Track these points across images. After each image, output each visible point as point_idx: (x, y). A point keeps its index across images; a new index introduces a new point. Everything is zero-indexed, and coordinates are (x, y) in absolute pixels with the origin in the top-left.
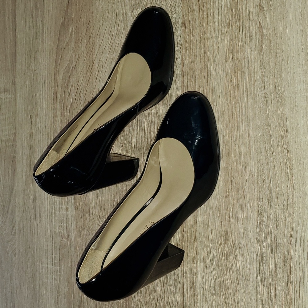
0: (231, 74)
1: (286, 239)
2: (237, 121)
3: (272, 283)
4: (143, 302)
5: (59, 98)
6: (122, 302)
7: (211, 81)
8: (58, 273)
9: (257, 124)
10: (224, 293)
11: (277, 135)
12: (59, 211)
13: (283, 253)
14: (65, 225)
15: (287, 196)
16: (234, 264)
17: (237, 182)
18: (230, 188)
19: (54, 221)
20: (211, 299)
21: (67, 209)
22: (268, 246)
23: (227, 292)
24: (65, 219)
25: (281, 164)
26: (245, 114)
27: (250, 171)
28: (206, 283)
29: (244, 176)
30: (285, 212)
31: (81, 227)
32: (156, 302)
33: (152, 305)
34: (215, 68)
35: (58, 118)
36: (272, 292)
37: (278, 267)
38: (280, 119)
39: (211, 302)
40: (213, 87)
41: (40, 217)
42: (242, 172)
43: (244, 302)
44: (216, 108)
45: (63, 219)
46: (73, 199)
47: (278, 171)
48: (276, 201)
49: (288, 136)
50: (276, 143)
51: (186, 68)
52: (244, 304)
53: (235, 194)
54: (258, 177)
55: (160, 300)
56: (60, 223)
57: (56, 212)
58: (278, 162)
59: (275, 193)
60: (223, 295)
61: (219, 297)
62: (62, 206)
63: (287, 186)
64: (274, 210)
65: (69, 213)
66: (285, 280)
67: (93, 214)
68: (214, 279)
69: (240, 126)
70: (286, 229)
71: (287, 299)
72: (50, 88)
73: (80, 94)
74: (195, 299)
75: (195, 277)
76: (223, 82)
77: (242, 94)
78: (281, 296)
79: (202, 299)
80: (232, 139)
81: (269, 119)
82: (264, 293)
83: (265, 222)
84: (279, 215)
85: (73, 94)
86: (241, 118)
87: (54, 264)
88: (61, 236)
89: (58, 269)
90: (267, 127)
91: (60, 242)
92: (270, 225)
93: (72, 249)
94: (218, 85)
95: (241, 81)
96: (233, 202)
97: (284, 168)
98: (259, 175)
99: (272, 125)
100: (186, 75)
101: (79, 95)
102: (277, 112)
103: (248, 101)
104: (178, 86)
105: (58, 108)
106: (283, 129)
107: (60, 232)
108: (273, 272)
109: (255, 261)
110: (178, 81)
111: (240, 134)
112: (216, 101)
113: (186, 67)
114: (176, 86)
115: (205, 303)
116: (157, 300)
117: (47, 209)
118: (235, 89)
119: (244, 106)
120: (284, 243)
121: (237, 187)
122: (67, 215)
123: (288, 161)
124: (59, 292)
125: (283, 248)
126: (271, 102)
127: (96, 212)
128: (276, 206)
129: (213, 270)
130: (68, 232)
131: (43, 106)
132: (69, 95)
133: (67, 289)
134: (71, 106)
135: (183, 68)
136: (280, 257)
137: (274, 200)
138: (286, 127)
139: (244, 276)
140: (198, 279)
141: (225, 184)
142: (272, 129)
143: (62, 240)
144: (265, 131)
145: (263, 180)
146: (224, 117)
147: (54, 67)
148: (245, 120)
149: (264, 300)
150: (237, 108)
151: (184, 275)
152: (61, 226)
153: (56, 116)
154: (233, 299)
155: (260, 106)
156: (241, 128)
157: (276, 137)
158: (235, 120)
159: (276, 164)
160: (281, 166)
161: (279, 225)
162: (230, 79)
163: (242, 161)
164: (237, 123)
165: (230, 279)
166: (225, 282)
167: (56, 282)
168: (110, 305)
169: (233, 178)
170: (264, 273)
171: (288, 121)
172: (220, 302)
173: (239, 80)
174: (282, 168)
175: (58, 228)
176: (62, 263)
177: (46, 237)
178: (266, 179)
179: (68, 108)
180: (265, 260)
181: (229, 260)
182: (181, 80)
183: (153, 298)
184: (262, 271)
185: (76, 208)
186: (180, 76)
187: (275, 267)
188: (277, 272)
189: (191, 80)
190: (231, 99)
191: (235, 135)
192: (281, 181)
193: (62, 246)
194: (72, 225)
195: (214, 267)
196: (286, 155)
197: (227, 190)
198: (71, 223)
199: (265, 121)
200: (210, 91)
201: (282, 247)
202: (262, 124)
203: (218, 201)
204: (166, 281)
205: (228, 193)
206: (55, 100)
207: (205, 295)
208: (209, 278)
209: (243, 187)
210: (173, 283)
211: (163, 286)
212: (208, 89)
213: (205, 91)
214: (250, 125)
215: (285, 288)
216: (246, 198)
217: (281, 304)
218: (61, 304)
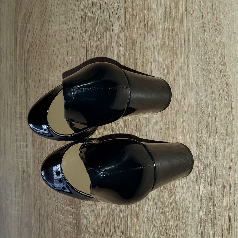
0: (170, 6)
1: (225, 171)
2: (176, 53)
3: (212, 214)
4: (92, 233)
5: (19, 44)
6: (73, 232)
7: (151, 16)
8: (20, 204)
9: (196, 54)
10: (165, 225)
11: (216, 65)
12: (20, 148)
13: (222, 184)
14: (25, 160)
15: (226, 126)
16: (174, 195)
17: (177, 115)
18: (170, 121)
19: (16, 157)
20: (153, 230)
21: (27, 146)
22: (208, 178)
23: (168, 223)
24: (25, 155)
25: (219, 94)
26: (184, 45)
27: (189, 102)
28: (148, 215)
29: (183, 108)
30: (224, 143)
31: (39, 162)
32: (104, 232)
33: (100, 235)
34: (154, 2)
35: (18, 62)
36: (212, 224)
37: (217, 199)
38: (218, 48)
39: (153, 233)
40: (153, 21)
41: (5, 154)
42: (181, 104)
43: (184, 234)
44: (156, 41)
45: (23, 155)
46: (31, 136)
47: (217, 102)
48: (215, 131)
49: (226, 64)
50: (215, 73)
51: (128, 5)
52: (184, 235)
53: (175, 126)
54: (196, 108)
55: (107, 230)
56: (21, 159)
57: (18, 149)
58: (216, 92)
59: (214, 124)
60: (164, 227)
61: (160, 229)
62: (23, 143)
63: (225, 116)
64: (213, 141)
65: (28, 149)
66: (225, 212)
67: (49, 150)
68: (155, 210)
69: (179, 58)
70: (225, 160)
71: (227, 231)
72: (11, 36)
73: (35, 38)
74: (139, 231)
75: (138, 208)
76: (162, 15)
77: (180, 25)
78: (220, 228)
79: (145, 231)
80: (172, 71)
81: (207, 48)
82: (203, 225)
83: (204, 154)
84: (218, 147)
85: (30, 39)
86: (180, 50)
87: (16, 197)
88: (22, 171)
89: (20, 201)
90: (205, 57)
91: (21, 177)
92: (209, 157)
93: (31, 183)
94: (158, 19)
95: (179, 13)
96: (173, 134)
97: (223, 98)
98: (198, 106)
99: (210, 54)
100: (128, 11)
101: (35, 40)
102: (215, 41)
103: (187, 32)
104: (121, 23)
105: (18, 53)
106: (221, 58)
107: (21, 167)
108: (212, 204)
109: (194, 192)
110: (121, 18)
111: (180, 66)
112: (156, 34)
113: (128, 3)
114: (119, 23)
115: (147, 234)
116: (104, 231)
117: (11, 147)
118: (174, 21)
119: (183, 37)
120: (223, 175)
121: (177, 119)
122: (27, 152)
123: (226, 90)
124: (21, 222)
125: (223, 179)
126: (209, 31)
127: (50, 148)
128: (215, 137)
129: (154, 202)
130: (28, 167)
131: (6, 52)
132: (26, 41)
133: (27, 219)
134: (28, 50)
135: (125, 5)
136: (219, 188)
137: (213, 130)
138: (224, 55)
139: (184, 207)
140: (141, 210)
141: (165, 117)
142: (210, 59)
143: (23, 175)
144: (203, 61)
145: (202, 111)
146: (164, 50)
147: (14, 16)
148: (184, 51)
149: (204, 233)
150: (176, 41)
151: (128, 207)
152: (22, 162)
153: (16, 61)
154: (173, 230)
155: (198, 36)
156: (181, 59)
157: (215, 67)
158: (174, 52)
159: (214, 94)
160: (220, 96)
161: (218, 156)
162: (169, 11)
163: (181, 93)
164: (176, 55)
165: (171, 210)
166: (166, 214)
167: (18, 213)
168: (63, 234)
169: (172, 111)
170: (204, 205)
171: (226, 49)
172: (162, 233)
173: (178, 11)
174: (221, 98)
175: (19, 164)
176: (23, 196)
177: (10, 171)
178: (204, 110)
179: (26, 53)
180: (204, 191)
181: (169, 192)
182: (123, 16)
183: (100, 228)
184: (201, 203)
185: (34, 145)
186: (123, 13)
187: (214, 199)
188: (217, 204)
189: (132, 16)
190: (170, 32)
191: (174, 67)
192: (220, 111)
193: (24, 180)
194: (31, 160)
195: (156, 198)
196: (224, 85)
197: (167, 123)
198: (30, 159)
199: (203, 51)
200: (150, 25)
201: (221, 179)
202: (201, 54)
203: (159, 134)
204: (111, 213)
205: (168, 126)
206: (16, 45)
207: (148, 227)
208: (151, 209)
209: (182, 119)
210: (118, 215)
211: (109, 217)
212: (149, 23)
213: (146, 25)
214: (189, 56)
215: (224, 220)
216: (186, 130)
217: (220, 236)
218: (23, 233)
